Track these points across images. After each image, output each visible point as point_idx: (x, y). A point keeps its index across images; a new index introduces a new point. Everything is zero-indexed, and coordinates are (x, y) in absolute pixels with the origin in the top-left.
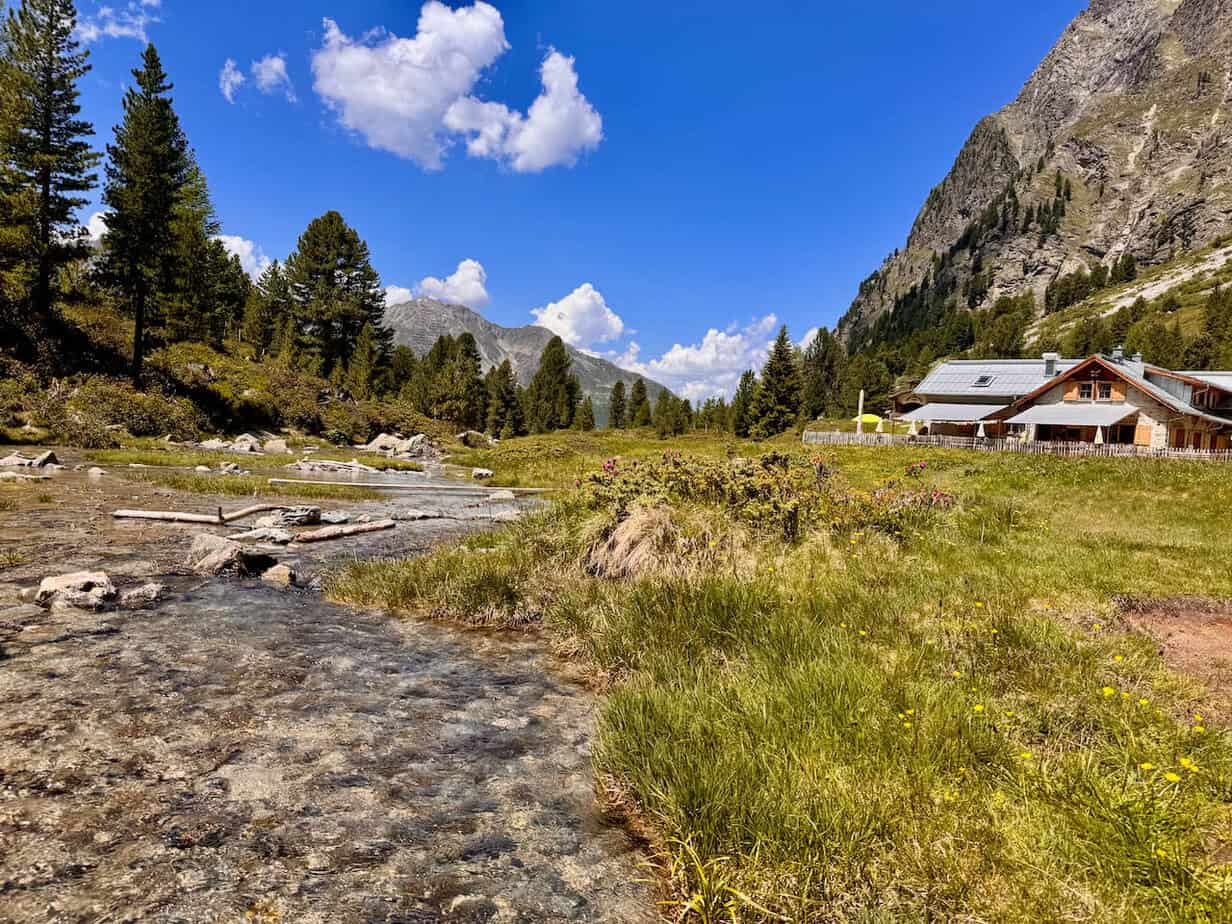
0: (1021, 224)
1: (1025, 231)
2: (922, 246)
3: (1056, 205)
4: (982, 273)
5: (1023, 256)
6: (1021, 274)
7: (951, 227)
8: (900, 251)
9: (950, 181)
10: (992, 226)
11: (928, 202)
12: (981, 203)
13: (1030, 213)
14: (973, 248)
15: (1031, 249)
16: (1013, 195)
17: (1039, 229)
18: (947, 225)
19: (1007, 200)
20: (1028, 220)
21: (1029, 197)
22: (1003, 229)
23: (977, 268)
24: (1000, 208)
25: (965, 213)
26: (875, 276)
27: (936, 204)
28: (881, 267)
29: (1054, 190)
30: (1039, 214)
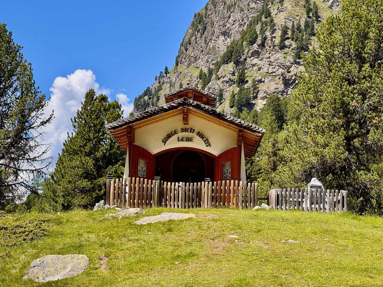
0: (277, 41)
1: (282, 47)
2: (189, 65)
3: (307, 25)
4: (246, 86)
5: (281, 70)
6: (281, 87)
7: (214, 48)
8: (169, 70)
9: (210, 6)
10: (252, 42)
11: (193, 25)
12: (240, 25)
13: (285, 32)
14: (237, 63)
15: (288, 64)
16: (269, 15)
17: (294, 45)
18: (211, 45)
19: (264, 19)
20: (284, 38)
21: (282, 15)
22: (262, 45)
23: (242, 81)
24: (258, 28)
25: (225, 34)
26: (148, 92)
27: (200, 27)
28: (153, 85)
29: (304, 11)
30: (293, 32)
